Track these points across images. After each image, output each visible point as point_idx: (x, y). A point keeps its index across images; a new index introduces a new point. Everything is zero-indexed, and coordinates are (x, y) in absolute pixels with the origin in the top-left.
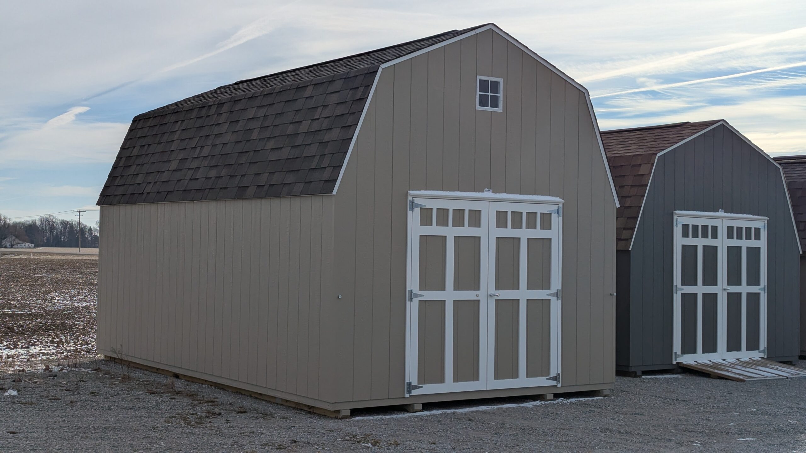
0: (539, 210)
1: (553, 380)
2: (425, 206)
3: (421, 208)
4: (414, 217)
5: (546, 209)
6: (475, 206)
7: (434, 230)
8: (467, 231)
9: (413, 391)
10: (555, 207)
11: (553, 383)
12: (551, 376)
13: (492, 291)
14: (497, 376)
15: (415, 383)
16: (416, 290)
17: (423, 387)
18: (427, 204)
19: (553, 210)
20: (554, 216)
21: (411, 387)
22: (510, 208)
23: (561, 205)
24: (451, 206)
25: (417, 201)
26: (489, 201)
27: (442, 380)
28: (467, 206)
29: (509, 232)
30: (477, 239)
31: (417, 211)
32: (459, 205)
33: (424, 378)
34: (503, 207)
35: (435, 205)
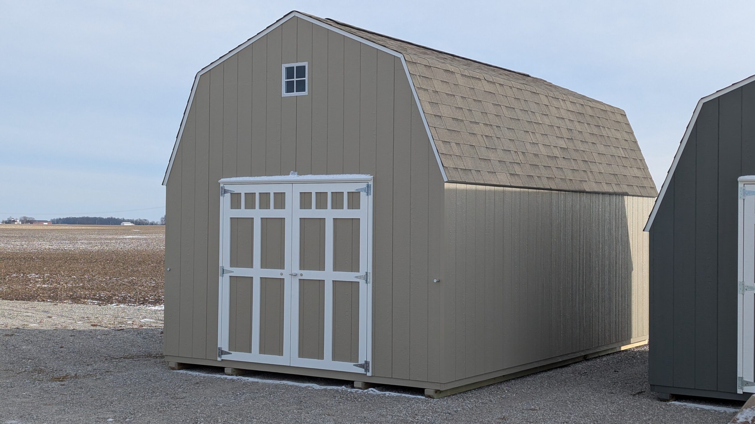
0: (346, 189)
1: (361, 368)
2: (234, 191)
3: (231, 194)
4: (225, 201)
5: (353, 188)
6: (279, 189)
7: (243, 213)
8: (272, 213)
9: (223, 356)
10: (364, 185)
11: (362, 371)
12: (359, 363)
13: (296, 269)
14: (301, 354)
15: (226, 348)
16: (227, 267)
17: (231, 354)
18: (236, 189)
19: (361, 189)
20: (363, 195)
21: (223, 353)
22: (313, 189)
23: (371, 183)
24: (257, 190)
25: (227, 187)
26: (292, 183)
27: (249, 350)
28: (272, 190)
29: (313, 213)
30: (282, 220)
31: (228, 195)
32: (264, 189)
33: (234, 346)
34: (306, 188)
35: (243, 190)
